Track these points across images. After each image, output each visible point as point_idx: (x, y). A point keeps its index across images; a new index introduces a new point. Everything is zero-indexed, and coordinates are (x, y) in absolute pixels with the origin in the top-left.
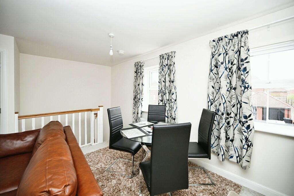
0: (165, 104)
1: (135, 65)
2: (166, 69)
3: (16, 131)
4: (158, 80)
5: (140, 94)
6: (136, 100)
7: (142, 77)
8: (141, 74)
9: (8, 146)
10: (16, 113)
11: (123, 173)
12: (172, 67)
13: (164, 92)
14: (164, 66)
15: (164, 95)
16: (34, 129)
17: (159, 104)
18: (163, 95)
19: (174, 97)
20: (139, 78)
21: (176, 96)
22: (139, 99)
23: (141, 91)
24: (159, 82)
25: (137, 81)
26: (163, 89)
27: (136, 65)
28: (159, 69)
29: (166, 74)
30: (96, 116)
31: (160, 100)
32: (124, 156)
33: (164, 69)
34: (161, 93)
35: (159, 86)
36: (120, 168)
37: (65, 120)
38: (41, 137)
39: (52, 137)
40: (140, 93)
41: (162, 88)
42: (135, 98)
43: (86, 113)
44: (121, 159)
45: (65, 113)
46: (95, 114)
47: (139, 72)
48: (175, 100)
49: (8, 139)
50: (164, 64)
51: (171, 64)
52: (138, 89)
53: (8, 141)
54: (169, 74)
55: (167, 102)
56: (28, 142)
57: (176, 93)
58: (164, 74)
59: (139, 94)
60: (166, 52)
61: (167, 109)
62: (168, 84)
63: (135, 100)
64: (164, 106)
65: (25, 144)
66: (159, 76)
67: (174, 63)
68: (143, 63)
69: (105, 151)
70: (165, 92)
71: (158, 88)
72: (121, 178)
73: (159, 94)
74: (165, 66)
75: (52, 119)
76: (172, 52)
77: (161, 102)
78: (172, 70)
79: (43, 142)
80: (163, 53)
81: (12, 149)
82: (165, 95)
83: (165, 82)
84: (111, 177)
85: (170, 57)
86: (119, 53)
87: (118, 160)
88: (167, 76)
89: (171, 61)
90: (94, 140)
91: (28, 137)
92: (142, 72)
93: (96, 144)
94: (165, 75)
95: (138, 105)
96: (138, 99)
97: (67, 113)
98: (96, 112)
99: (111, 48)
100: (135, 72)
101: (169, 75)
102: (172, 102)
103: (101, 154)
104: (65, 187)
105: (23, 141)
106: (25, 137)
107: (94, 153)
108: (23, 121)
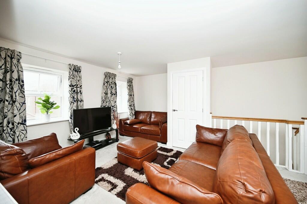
3: (211, 127)
9: (207, 136)
10: (211, 113)
16: (221, 128)
30: (297, 132)
37: (250, 127)
38: (229, 137)
39: (239, 138)
43: (277, 124)
45: (250, 120)
46: (293, 128)
53: (207, 132)
56: (218, 137)
65: (217, 138)
75: (236, 122)
79: (232, 141)
81: (209, 138)
90: (293, 165)
91: (219, 133)
97: (251, 120)
98: (296, 126)
104: (261, 191)
105: (215, 135)
106: (217, 133)
107: (293, 182)
108: (215, 120)
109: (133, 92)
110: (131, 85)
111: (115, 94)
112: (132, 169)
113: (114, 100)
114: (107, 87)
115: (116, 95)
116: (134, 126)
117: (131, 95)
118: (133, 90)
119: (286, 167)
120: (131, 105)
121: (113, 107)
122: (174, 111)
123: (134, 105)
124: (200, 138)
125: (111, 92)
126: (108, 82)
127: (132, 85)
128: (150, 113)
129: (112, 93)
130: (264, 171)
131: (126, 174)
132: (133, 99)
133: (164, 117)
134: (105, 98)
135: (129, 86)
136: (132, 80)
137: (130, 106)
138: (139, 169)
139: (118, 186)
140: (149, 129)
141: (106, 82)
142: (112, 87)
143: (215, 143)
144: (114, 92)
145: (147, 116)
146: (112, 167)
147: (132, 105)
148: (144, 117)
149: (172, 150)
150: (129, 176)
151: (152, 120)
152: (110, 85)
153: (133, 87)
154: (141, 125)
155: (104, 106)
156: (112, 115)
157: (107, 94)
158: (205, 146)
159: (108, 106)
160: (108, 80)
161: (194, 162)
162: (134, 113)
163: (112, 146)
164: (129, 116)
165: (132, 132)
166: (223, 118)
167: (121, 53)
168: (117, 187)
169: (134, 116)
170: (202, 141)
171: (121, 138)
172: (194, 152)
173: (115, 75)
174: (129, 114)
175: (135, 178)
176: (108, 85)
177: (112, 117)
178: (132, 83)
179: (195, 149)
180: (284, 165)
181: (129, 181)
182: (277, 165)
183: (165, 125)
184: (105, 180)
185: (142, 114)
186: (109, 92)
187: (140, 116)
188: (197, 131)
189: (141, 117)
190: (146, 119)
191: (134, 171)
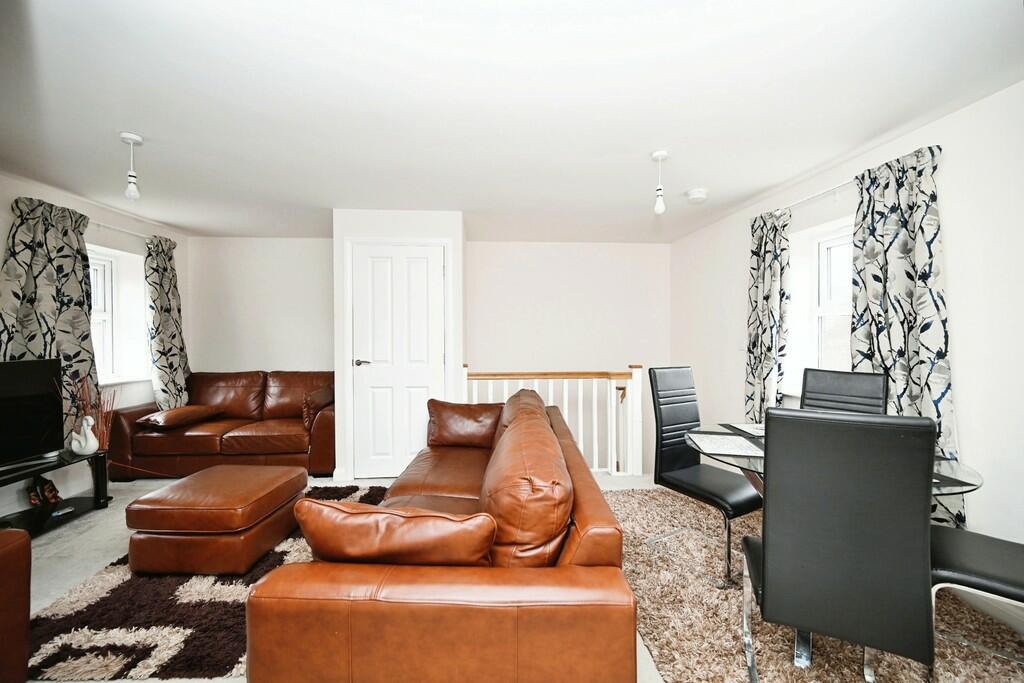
0: (887, 370)
1: (753, 228)
2: (888, 227)
3: (464, 401)
4: (851, 275)
5: (774, 330)
6: (757, 351)
7: (782, 270)
8: (776, 257)
10: (465, 366)
11: (698, 568)
12: (918, 215)
13: (881, 319)
14: (877, 217)
15: (878, 334)
16: (491, 401)
17: (854, 367)
18: (874, 330)
19: (933, 339)
20: (768, 273)
21: (946, 337)
22: (769, 349)
23: (777, 318)
24: (855, 283)
25: (760, 286)
26: (876, 309)
27: (755, 227)
28: (852, 230)
29: (887, 245)
30: (623, 396)
31: (862, 353)
32: (705, 526)
33: (879, 226)
34: (867, 325)
35: (855, 299)
36: (688, 551)
37: (550, 393)
38: (506, 415)
40: (771, 328)
41: (871, 306)
42: (754, 345)
43: (595, 381)
44: (693, 532)
46: (618, 388)
47: (766, 252)
48: (941, 355)
49: (457, 413)
50: (879, 207)
51: (914, 204)
52: (766, 312)
54: (905, 244)
55: (895, 361)
56: (484, 426)
57: (944, 322)
58: (879, 247)
59: (768, 330)
60: (891, 158)
61: (897, 388)
62: (898, 286)
63: (753, 353)
64: (881, 379)
65: (480, 430)
66: (855, 259)
67: (934, 198)
68: (787, 217)
69: (646, 498)
70: (886, 319)
71: (852, 303)
72: (691, 577)
73: (854, 330)
74: (882, 214)
75: (521, 384)
76: (918, 154)
77: (866, 361)
78: (921, 228)
79: (511, 423)
80: (873, 166)
82: (885, 332)
83: (882, 279)
84: (661, 564)
85: (911, 174)
86: (691, 197)
87: (685, 532)
88: (894, 253)
89: (916, 190)
90: (618, 463)
91: (484, 415)
92: (782, 250)
93: (620, 474)
94: (886, 251)
95: (766, 371)
96: (764, 349)
98: (621, 383)
99: (659, 193)
100: (751, 254)
101: (907, 250)
102: (922, 362)
103: (633, 500)
104: (553, 483)
105: (478, 421)
106: (481, 415)
107: (615, 493)
108: (475, 383)
109: (177, 296)
110: (165, 270)
111: (80, 304)
112: (212, 579)
113: (74, 328)
114: (30, 266)
115: (86, 307)
116: (188, 434)
117: (168, 311)
118: (175, 287)
119: (609, 469)
120: (170, 350)
121: (68, 358)
122: (359, 363)
123: (182, 349)
124: (441, 436)
125: (58, 291)
126: (40, 245)
127: (173, 269)
128: (259, 381)
129: (66, 300)
130: (563, 461)
131: (185, 601)
132: (178, 324)
133: (318, 387)
134: (23, 321)
135: (156, 270)
136: (170, 249)
137: (163, 353)
138: (242, 570)
139: (156, 646)
140: (260, 434)
141: (27, 246)
142: (60, 269)
143: (477, 441)
144: (72, 290)
145: (247, 389)
146: (103, 599)
147: (175, 351)
148: (232, 395)
149: (355, 489)
150: (201, 604)
151: (271, 402)
152: (50, 260)
153: (174, 276)
154: (221, 426)
155: (12, 357)
156: (65, 394)
157: (32, 301)
158: (454, 453)
159: (40, 356)
160: (40, 237)
161: (429, 494)
162: (181, 381)
163: (77, 527)
164: (161, 397)
165: (178, 459)
166: (494, 376)
167: (139, 139)
168: (153, 653)
169: (185, 393)
170: (445, 443)
171: (119, 491)
172: (425, 472)
173: (80, 221)
174: (158, 385)
175: (229, 600)
176: (40, 261)
177: (67, 405)
178: (170, 259)
179: (426, 466)
180: (606, 467)
181: (205, 617)
182: (595, 470)
183: (326, 411)
184: (79, 653)
185: (222, 384)
186: (46, 291)
187: (216, 392)
188: (431, 416)
189: (220, 397)
190: (241, 401)
191: (219, 584)
